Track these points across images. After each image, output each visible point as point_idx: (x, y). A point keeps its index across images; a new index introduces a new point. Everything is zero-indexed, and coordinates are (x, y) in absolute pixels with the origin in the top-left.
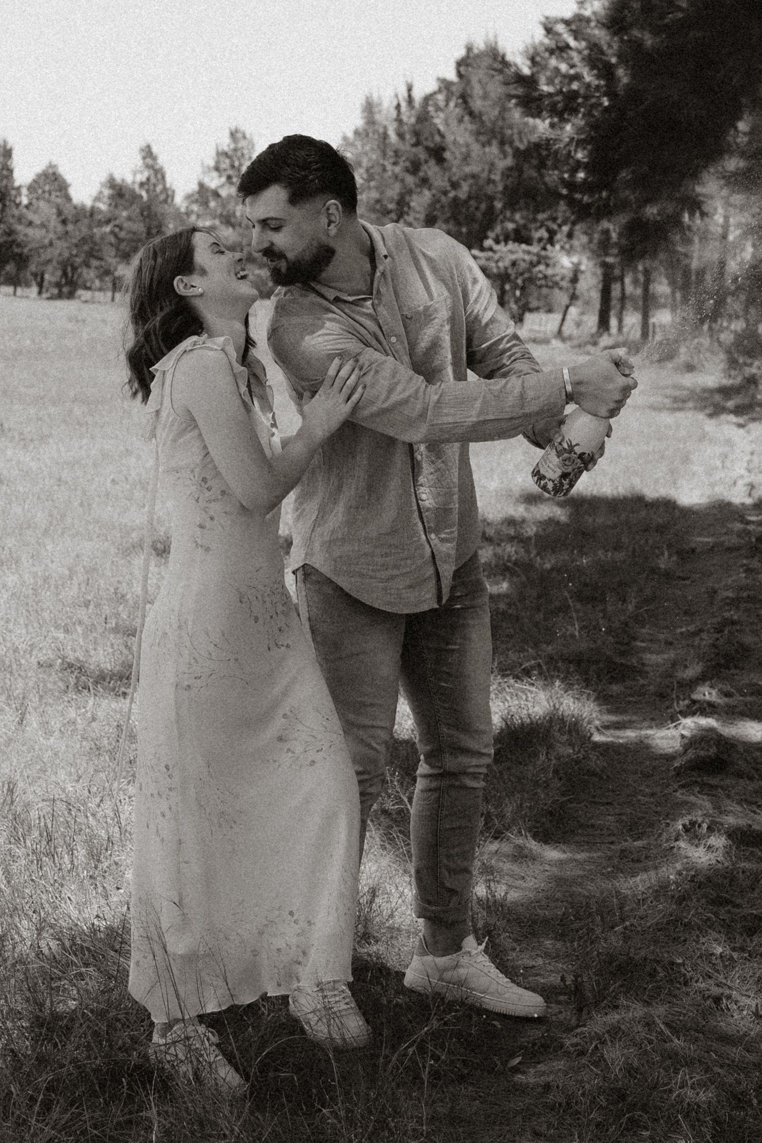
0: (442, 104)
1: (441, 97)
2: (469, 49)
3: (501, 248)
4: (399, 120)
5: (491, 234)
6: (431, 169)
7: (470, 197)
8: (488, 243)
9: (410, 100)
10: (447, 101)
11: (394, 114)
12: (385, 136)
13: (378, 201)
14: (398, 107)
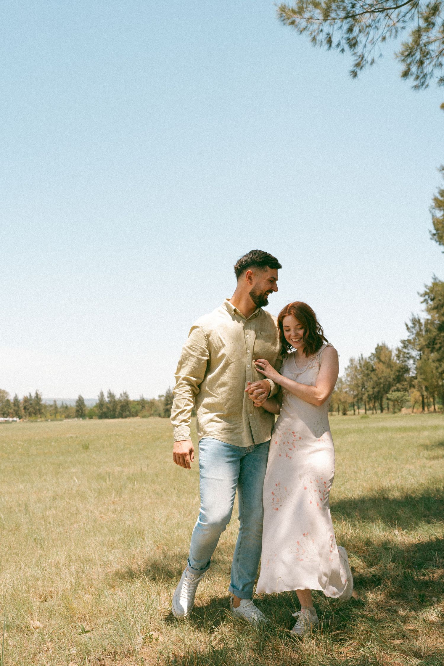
0: (373, 359)
1: (372, 358)
2: (378, 345)
3: (394, 393)
4: (360, 363)
5: (391, 390)
6: (372, 375)
7: (384, 382)
8: (391, 392)
9: (362, 358)
10: (374, 358)
11: (358, 362)
12: (357, 367)
13: (357, 384)
14: (359, 360)
